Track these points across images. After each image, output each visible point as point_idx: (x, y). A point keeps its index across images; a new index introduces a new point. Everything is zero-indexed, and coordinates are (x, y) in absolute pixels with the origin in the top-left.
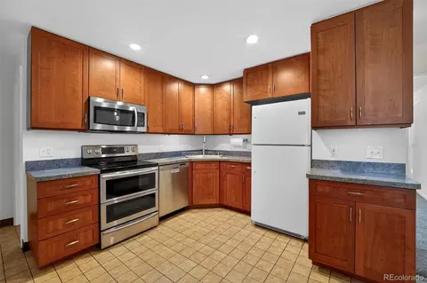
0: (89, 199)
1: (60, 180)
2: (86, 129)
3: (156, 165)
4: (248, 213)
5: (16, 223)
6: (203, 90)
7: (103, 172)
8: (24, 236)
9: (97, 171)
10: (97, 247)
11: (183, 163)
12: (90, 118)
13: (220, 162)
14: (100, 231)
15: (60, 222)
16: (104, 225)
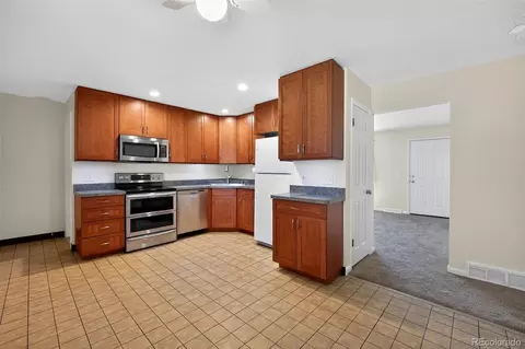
0: (117, 213)
1: (96, 197)
2: (117, 160)
3: (175, 190)
4: (252, 234)
5: (67, 235)
6: (230, 121)
7: (129, 193)
8: (72, 241)
9: (124, 192)
10: (123, 251)
11: (201, 190)
12: (120, 150)
13: (237, 189)
14: (126, 238)
15: (96, 227)
16: (129, 234)
